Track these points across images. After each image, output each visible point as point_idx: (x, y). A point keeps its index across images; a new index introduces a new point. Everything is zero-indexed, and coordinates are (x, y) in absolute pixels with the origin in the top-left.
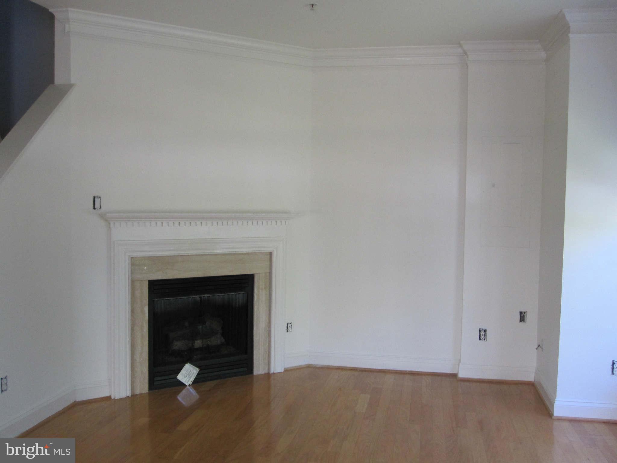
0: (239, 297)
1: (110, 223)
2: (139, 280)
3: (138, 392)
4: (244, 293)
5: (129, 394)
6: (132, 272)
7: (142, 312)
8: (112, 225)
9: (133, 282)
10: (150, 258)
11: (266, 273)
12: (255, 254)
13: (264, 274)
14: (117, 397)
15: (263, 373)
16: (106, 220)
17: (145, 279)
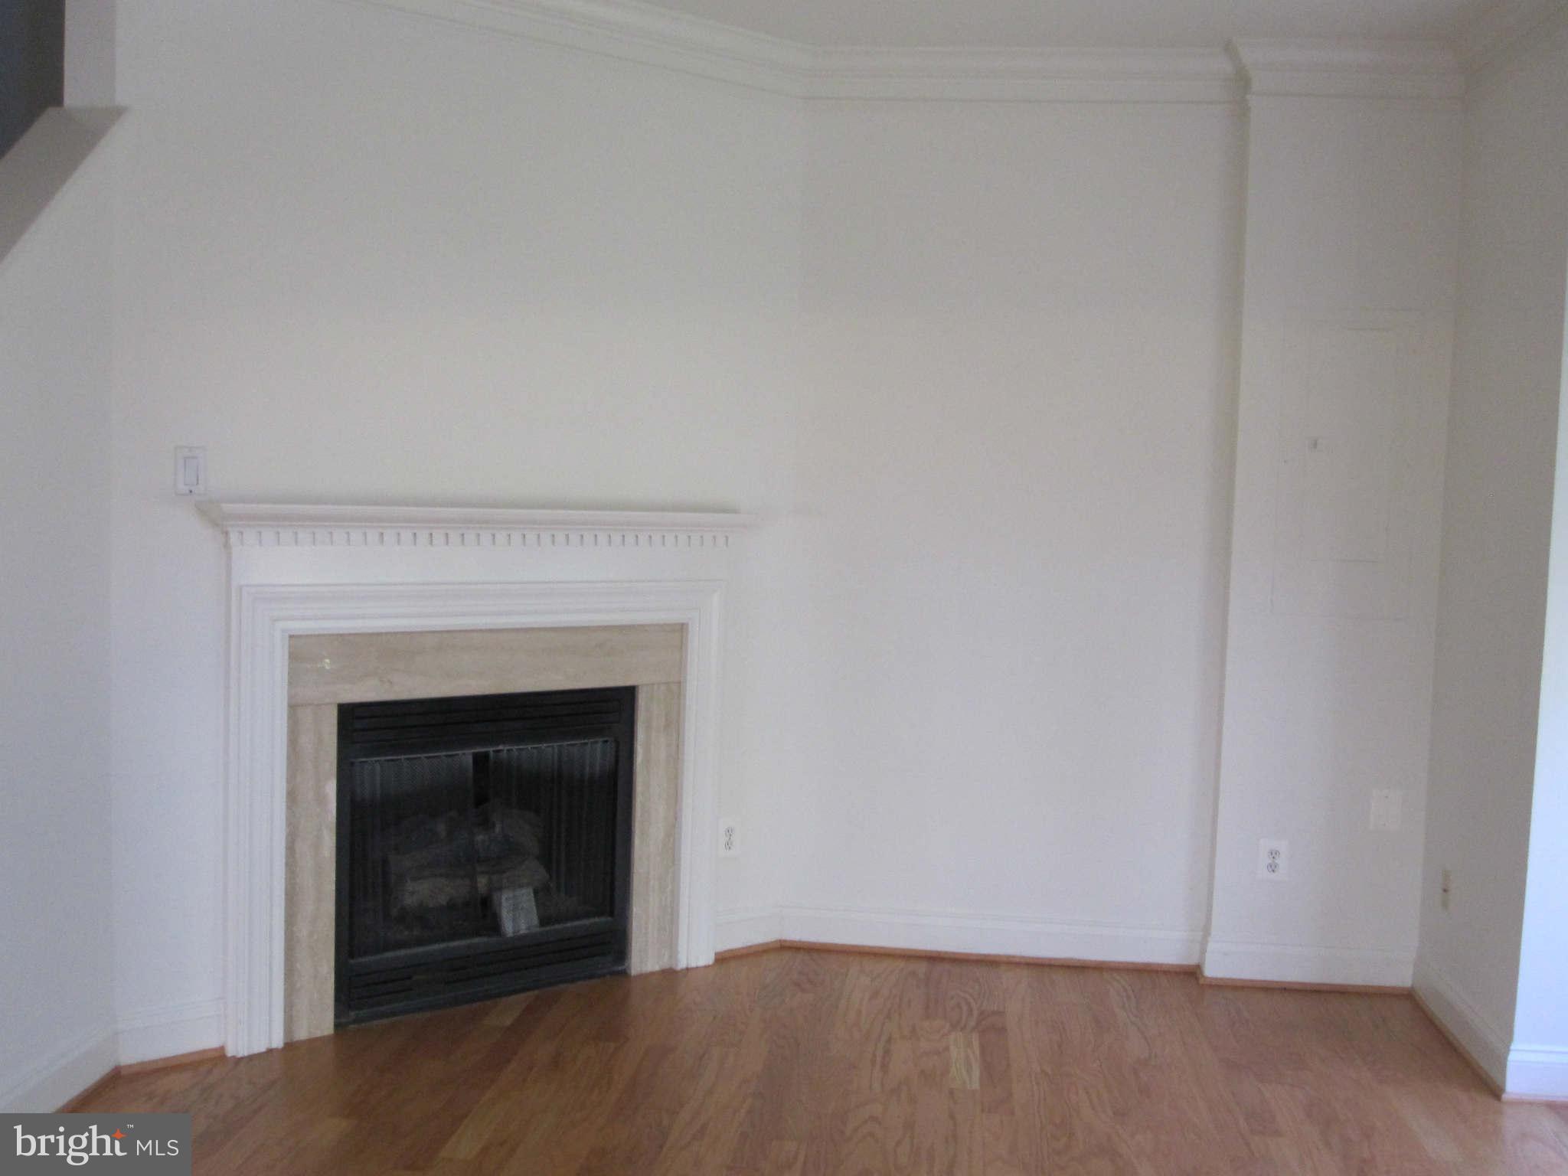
0: (593, 753)
1: (227, 533)
2: (310, 704)
3: (302, 1034)
4: (606, 741)
5: (278, 1041)
6: (294, 678)
7: (321, 799)
8: (234, 537)
9: (294, 708)
10: (341, 638)
11: (667, 683)
12: (641, 628)
13: (663, 688)
14: (243, 1052)
15: (657, 968)
16: (215, 524)
17: (327, 700)
